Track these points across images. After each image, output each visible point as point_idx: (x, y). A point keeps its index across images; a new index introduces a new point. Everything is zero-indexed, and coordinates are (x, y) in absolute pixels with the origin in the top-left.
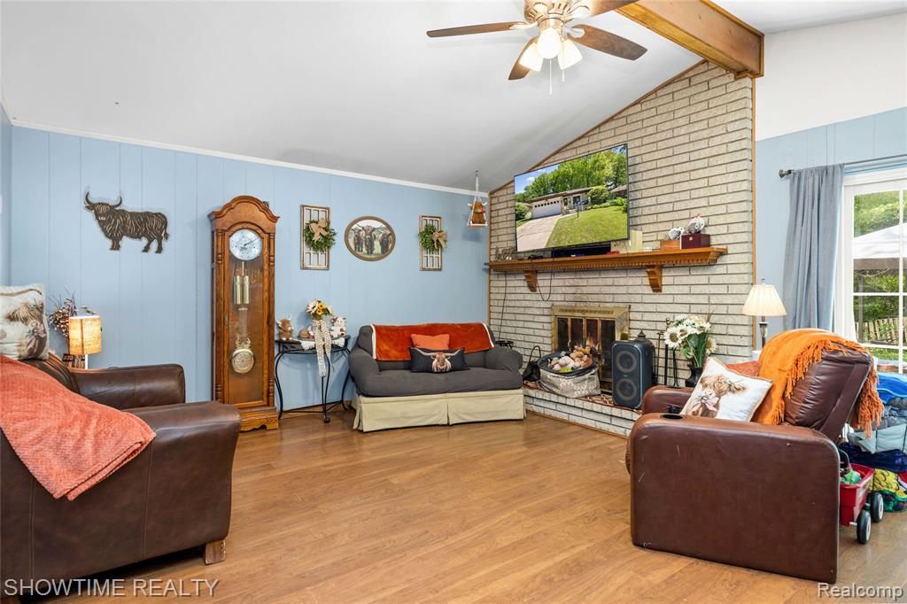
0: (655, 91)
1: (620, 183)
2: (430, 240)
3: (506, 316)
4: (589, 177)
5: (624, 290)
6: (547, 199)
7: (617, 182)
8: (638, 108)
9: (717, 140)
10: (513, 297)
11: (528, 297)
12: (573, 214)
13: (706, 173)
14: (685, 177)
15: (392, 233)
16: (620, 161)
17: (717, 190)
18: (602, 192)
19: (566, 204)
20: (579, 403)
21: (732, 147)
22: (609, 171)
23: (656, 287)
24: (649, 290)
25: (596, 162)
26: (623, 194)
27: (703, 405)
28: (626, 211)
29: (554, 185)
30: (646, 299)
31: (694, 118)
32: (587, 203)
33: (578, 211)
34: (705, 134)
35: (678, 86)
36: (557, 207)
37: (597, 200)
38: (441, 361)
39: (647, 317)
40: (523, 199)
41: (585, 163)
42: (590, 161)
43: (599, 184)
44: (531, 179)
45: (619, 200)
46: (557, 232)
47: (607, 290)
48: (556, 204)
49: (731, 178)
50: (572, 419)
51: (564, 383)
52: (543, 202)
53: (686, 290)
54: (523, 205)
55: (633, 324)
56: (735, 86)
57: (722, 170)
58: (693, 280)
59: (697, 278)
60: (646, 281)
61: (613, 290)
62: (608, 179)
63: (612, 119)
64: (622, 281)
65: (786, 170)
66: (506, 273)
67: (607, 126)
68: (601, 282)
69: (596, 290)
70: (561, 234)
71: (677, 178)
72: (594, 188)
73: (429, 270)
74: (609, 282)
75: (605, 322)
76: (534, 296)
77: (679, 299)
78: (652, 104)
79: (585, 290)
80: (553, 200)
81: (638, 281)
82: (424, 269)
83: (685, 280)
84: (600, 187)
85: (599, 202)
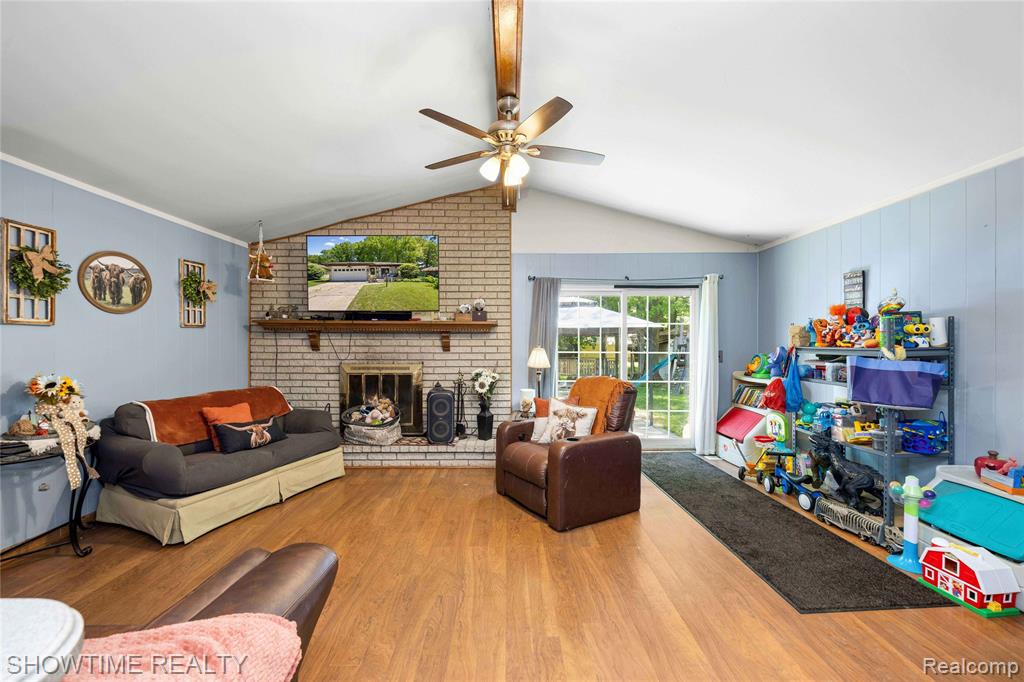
0: (445, 198)
1: (431, 264)
2: (194, 290)
3: (279, 377)
4: (399, 255)
5: (417, 350)
6: (349, 265)
7: (427, 263)
8: (429, 206)
9: (490, 247)
10: (286, 356)
11: (309, 356)
12: (381, 283)
13: (483, 268)
14: (468, 268)
15: (147, 278)
16: (431, 247)
17: (490, 282)
18: (413, 268)
19: (373, 273)
20: (395, 449)
21: (500, 254)
22: (420, 253)
23: (446, 348)
24: (440, 350)
25: (406, 243)
26: (436, 274)
27: (564, 429)
28: (437, 287)
29: (359, 254)
30: (437, 357)
31: (474, 227)
32: (396, 275)
33: (387, 281)
34: (482, 240)
35: (464, 200)
36: (363, 274)
37: (407, 275)
38: (259, 434)
39: (438, 370)
40: (319, 261)
41: (395, 242)
42: (400, 242)
43: (410, 262)
44: (330, 244)
45: (430, 278)
46: (362, 296)
47: (401, 350)
48: (362, 271)
49: (500, 275)
50: (385, 464)
51: (379, 433)
52: (345, 268)
53: (469, 350)
54: (317, 267)
55: (426, 377)
56: (501, 213)
57: (494, 268)
58: (473, 343)
59: (476, 341)
60: (438, 343)
61: (407, 349)
62: (418, 259)
63: (405, 208)
64: (415, 343)
65: (532, 276)
66: (276, 332)
67: (401, 212)
68: (394, 343)
69: (391, 349)
70: (366, 300)
71: (461, 268)
72: (405, 264)
73: (192, 326)
74: (403, 342)
75: (386, 377)
76: (316, 356)
77: (462, 357)
78: (441, 206)
79: (378, 350)
80: (358, 267)
81: (430, 343)
82: (186, 326)
83: (468, 343)
84: (411, 265)
85: (410, 277)
